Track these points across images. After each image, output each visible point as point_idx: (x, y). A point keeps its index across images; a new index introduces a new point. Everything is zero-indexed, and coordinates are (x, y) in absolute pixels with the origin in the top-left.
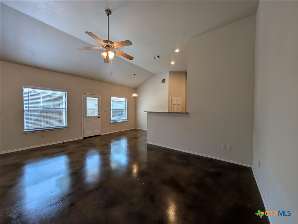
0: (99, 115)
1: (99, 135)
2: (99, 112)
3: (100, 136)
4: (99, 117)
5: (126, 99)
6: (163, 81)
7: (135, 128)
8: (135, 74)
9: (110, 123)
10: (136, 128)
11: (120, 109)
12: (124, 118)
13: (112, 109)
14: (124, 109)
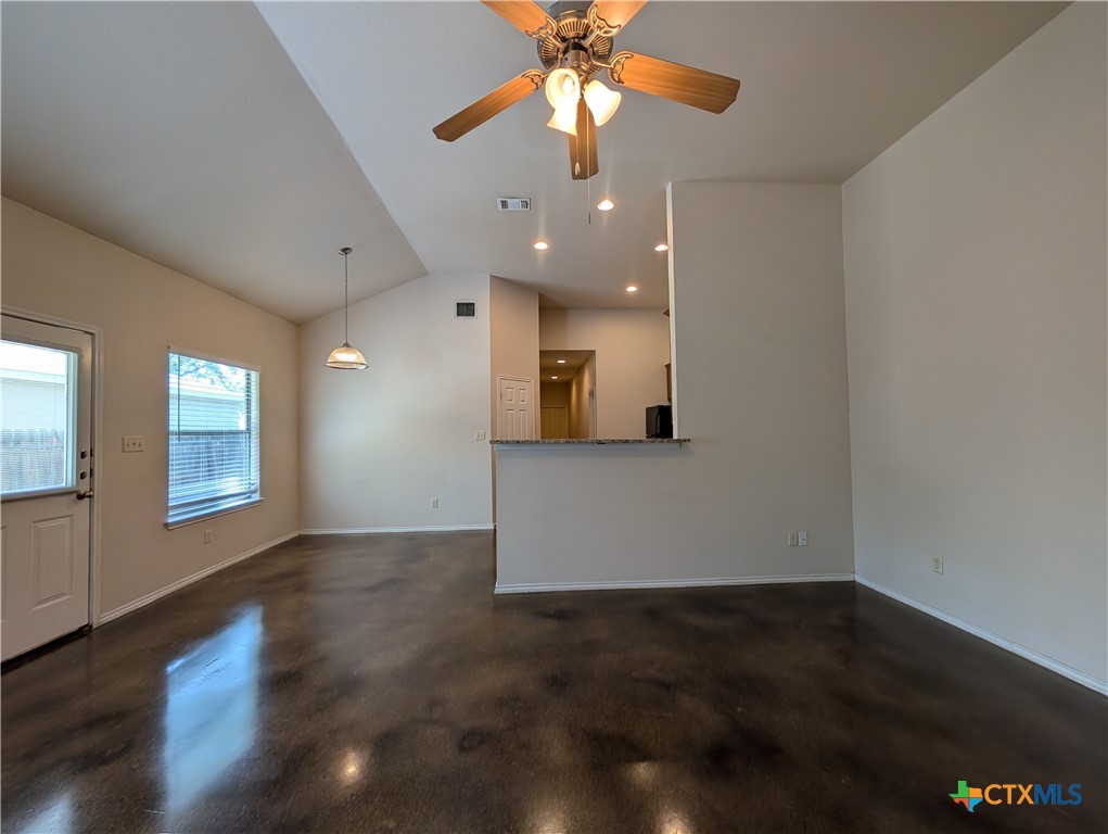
0: (83, 476)
1: (82, 633)
2: (83, 455)
3: (85, 640)
4: (81, 497)
5: (254, 376)
6: (466, 309)
7: (294, 534)
8: (346, 250)
9: (166, 525)
10: (302, 533)
11: (221, 433)
12: (236, 484)
13: (179, 433)
14: (241, 432)
